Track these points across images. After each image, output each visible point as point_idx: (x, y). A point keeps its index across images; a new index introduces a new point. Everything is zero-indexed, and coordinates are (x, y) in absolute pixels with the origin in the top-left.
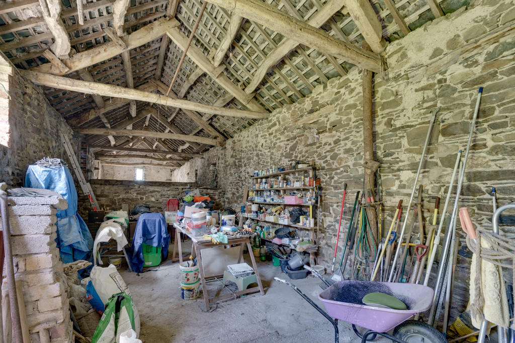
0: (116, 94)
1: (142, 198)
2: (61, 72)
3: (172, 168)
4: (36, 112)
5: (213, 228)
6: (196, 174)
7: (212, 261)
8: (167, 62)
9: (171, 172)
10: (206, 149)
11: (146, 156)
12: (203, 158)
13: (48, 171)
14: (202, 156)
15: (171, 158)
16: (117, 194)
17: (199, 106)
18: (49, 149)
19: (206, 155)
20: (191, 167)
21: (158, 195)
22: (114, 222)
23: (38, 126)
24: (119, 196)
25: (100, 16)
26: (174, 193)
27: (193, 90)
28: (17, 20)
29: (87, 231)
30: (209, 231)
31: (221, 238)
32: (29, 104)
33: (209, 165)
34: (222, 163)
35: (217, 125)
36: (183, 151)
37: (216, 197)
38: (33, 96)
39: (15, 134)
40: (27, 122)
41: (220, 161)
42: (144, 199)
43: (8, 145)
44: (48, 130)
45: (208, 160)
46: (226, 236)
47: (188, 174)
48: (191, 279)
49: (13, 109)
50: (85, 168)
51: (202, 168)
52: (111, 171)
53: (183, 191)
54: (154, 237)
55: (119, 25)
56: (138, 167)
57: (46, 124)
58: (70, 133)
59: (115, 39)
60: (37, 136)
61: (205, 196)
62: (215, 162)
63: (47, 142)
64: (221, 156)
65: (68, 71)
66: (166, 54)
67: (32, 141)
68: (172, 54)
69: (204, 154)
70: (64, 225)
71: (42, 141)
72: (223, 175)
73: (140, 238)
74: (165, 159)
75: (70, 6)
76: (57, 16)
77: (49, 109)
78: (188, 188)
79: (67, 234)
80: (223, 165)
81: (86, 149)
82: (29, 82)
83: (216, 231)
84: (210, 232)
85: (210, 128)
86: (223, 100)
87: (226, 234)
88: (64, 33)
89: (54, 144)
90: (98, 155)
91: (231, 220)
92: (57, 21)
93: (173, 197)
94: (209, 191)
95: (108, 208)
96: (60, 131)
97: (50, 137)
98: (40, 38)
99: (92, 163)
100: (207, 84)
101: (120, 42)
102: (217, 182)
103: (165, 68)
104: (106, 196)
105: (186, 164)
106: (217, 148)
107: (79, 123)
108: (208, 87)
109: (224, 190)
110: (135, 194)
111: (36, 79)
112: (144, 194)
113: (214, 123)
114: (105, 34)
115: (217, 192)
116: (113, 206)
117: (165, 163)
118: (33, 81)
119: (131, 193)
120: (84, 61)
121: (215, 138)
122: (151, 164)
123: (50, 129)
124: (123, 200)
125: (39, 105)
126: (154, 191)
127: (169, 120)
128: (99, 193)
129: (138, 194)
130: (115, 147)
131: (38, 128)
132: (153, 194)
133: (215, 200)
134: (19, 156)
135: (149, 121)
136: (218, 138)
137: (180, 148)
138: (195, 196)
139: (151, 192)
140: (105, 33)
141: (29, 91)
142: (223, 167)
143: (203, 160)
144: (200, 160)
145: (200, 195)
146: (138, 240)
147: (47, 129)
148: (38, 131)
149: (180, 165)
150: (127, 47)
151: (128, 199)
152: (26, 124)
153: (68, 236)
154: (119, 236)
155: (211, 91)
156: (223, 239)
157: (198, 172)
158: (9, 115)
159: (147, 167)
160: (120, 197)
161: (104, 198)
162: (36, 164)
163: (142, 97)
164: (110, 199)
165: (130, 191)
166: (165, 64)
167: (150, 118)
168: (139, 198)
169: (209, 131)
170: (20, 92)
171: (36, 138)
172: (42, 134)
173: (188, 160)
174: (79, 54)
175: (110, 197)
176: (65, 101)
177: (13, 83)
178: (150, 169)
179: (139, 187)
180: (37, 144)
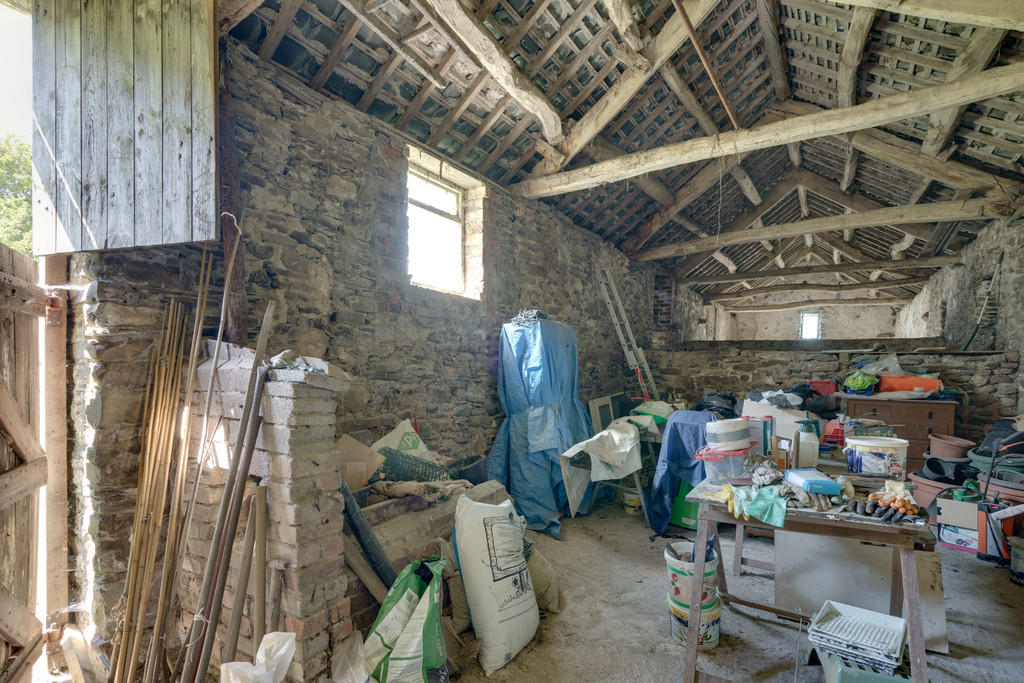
0: (631, 171)
1: (744, 378)
2: (556, 166)
3: (894, 304)
4: (534, 242)
5: (761, 470)
6: (944, 314)
7: (806, 567)
8: (792, 45)
9: (894, 313)
10: (962, 236)
11: (805, 285)
12: (958, 265)
13: (523, 331)
14: (954, 260)
15: (882, 279)
16: (695, 369)
17: (829, 119)
18: (568, 296)
19: (967, 256)
20: (934, 295)
21: (783, 371)
22: (629, 421)
23: (540, 263)
24: (699, 372)
25: (594, 34)
26: (825, 365)
27: (878, 81)
28: (486, 115)
29: (583, 433)
30: (747, 476)
31: (761, 504)
32: (521, 233)
33: (975, 283)
34: (1012, 271)
35: (985, 153)
36: (907, 255)
37: (977, 380)
38: (528, 219)
39: (495, 280)
40: (517, 260)
41: (1005, 266)
42: (750, 380)
43: (482, 297)
44: (566, 268)
45: (972, 267)
46: (783, 503)
47: (926, 315)
48: (683, 592)
49: (492, 246)
50: (669, 322)
51: (956, 296)
52: (750, 325)
53: (853, 360)
54: (696, 465)
55: (624, 29)
56: (807, 311)
57: (564, 257)
58: (622, 264)
59: (630, 61)
60: (538, 279)
61: (924, 376)
62: (991, 270)
63: (563, 286)
64: (1008, 249)
65: (565, 160)
66: (780, 26)
67: (530, 287)
68: (796, 15)
69: (963, 252)
70: (536, 418)
71: (552, 285)
72: (1014, 307)
73: (663, 461)
74: (866, 283)
75: (540, 49)
76: (511, 77)
77: (569, 232)
78: (870, 354)
79: (538, 434)
80: (1014, 275)
81: (670, 288)
82: (520, 199)
83: (767, 479)
84: (750, 480)
85: (956, 170)
86: (965, 60)
87: (790, 495)
88: (539, 100)
89: (579, 286)
90: (708, 296)
91: (880, 456)
92: (516, 85)
93: (822, 377)
94: (946, 360)
95: (680, 395)
96: (596, 265)
97: (569, 276)
98: (521, 127)
99: (693, 311)
100: (908, 42)
101: (641, 61)
102: (994, 334)
103: (794, 62)
104: (676, 372)
105: (925, 289)
106: (997, 225)
107: (637, 244)
108: (916, 47)
109: (1012, 356)
110: (730, 369)
111: (529, 191)
112: (750, 368)
113: (971, 151)
114: (616, 63)
115: (980, 365)
116: (689, 392)
117: (873, 292)
118: (525, 195)
119: (722, 367)
120: (587, 131)
121: (977, 194)
122: (838, 300)
123: (570, 262)
124: (707, 380)
125: (539, 229)
126: (773, 363)
127: (844, 187)
128: (664, 366)
129: (736, 368)
130: (739, 273)
131: (539, 267)
132: (769, 369)
133: (972, 387)
134: (504, 312)
135: (808, 202)
136: (989, 194)
137: (896, 251)
138: (884, 374)
139: (765, 364)
140: (615, 59)
141: (519, 213)
142: (1013, 283)
143: (959, 270)
144: (953, 272)
145: (903, 373)
146: (661, 469)
147: (564, 266)
148: (541, 271)
149: (911, 295)
150: (653, 64)
151: (716, 378)
152: (517, 263)
153: (538, 437)
154: (623, 450)
155: (928, 56)
156: (769, 510)
157: (948, 308)
158: (484, 254)
159: (827, 309)
160: (702, 374)
161: (673, 377)
162: (510, 322)
163: (678, 156)
164: (683, 377)
165: (720, 363)
166: (788, 53)
167: (808, 196)
168: (739, 377)
169: (953, 178)
170: (505, 218)
171: (537, 282)
172: (552, 274)
173: (926, 278)
174: (580, 123)
175: (683, 374)
176: (608, 211)
177: (490, 209)
178: (837, 313)
179: (739, 354)
180: (540, 292)
